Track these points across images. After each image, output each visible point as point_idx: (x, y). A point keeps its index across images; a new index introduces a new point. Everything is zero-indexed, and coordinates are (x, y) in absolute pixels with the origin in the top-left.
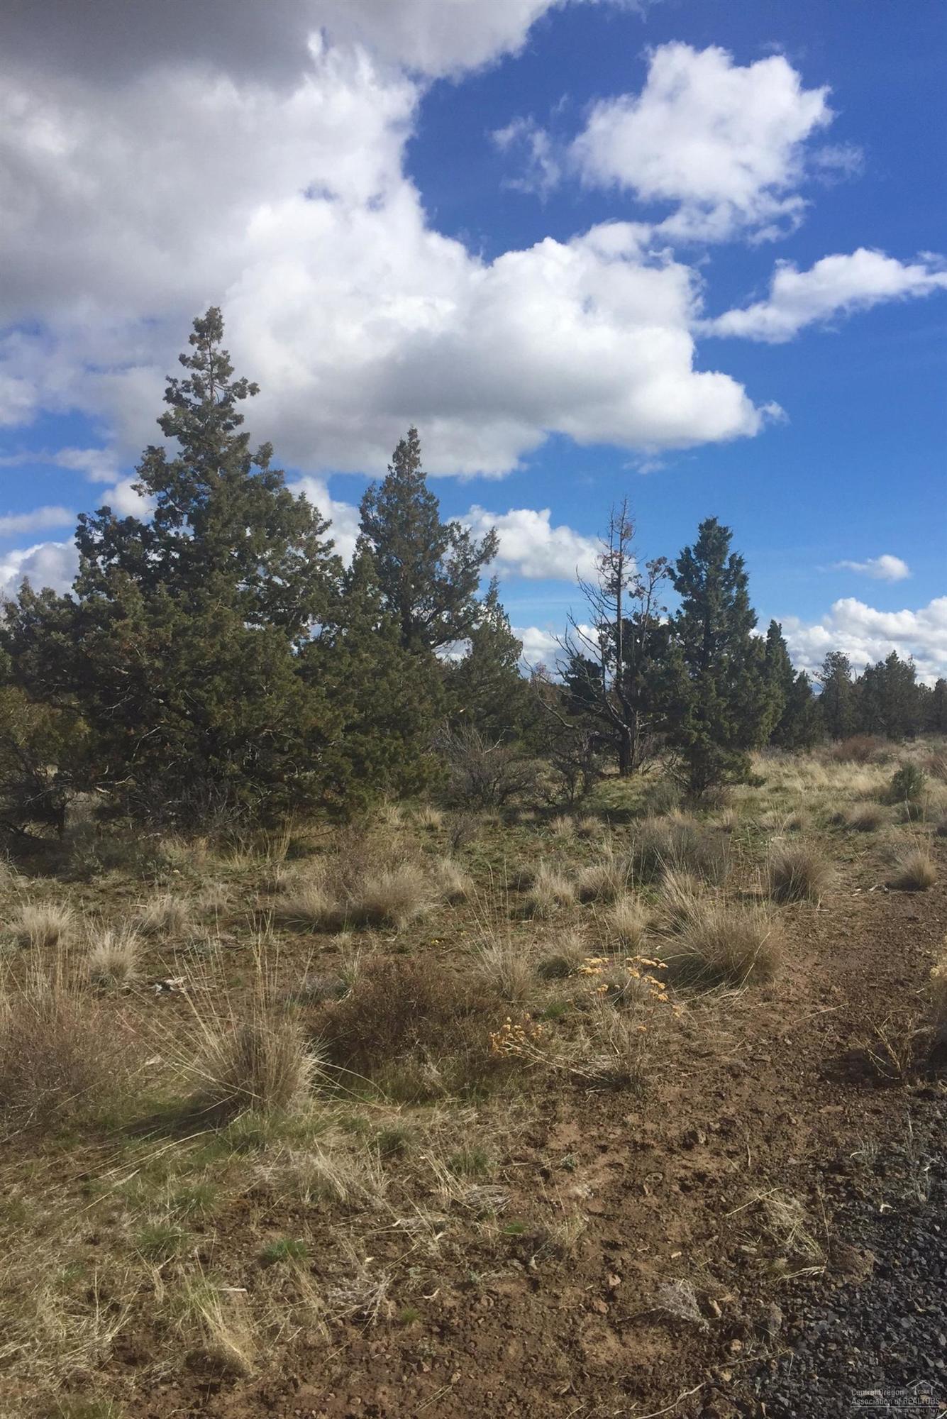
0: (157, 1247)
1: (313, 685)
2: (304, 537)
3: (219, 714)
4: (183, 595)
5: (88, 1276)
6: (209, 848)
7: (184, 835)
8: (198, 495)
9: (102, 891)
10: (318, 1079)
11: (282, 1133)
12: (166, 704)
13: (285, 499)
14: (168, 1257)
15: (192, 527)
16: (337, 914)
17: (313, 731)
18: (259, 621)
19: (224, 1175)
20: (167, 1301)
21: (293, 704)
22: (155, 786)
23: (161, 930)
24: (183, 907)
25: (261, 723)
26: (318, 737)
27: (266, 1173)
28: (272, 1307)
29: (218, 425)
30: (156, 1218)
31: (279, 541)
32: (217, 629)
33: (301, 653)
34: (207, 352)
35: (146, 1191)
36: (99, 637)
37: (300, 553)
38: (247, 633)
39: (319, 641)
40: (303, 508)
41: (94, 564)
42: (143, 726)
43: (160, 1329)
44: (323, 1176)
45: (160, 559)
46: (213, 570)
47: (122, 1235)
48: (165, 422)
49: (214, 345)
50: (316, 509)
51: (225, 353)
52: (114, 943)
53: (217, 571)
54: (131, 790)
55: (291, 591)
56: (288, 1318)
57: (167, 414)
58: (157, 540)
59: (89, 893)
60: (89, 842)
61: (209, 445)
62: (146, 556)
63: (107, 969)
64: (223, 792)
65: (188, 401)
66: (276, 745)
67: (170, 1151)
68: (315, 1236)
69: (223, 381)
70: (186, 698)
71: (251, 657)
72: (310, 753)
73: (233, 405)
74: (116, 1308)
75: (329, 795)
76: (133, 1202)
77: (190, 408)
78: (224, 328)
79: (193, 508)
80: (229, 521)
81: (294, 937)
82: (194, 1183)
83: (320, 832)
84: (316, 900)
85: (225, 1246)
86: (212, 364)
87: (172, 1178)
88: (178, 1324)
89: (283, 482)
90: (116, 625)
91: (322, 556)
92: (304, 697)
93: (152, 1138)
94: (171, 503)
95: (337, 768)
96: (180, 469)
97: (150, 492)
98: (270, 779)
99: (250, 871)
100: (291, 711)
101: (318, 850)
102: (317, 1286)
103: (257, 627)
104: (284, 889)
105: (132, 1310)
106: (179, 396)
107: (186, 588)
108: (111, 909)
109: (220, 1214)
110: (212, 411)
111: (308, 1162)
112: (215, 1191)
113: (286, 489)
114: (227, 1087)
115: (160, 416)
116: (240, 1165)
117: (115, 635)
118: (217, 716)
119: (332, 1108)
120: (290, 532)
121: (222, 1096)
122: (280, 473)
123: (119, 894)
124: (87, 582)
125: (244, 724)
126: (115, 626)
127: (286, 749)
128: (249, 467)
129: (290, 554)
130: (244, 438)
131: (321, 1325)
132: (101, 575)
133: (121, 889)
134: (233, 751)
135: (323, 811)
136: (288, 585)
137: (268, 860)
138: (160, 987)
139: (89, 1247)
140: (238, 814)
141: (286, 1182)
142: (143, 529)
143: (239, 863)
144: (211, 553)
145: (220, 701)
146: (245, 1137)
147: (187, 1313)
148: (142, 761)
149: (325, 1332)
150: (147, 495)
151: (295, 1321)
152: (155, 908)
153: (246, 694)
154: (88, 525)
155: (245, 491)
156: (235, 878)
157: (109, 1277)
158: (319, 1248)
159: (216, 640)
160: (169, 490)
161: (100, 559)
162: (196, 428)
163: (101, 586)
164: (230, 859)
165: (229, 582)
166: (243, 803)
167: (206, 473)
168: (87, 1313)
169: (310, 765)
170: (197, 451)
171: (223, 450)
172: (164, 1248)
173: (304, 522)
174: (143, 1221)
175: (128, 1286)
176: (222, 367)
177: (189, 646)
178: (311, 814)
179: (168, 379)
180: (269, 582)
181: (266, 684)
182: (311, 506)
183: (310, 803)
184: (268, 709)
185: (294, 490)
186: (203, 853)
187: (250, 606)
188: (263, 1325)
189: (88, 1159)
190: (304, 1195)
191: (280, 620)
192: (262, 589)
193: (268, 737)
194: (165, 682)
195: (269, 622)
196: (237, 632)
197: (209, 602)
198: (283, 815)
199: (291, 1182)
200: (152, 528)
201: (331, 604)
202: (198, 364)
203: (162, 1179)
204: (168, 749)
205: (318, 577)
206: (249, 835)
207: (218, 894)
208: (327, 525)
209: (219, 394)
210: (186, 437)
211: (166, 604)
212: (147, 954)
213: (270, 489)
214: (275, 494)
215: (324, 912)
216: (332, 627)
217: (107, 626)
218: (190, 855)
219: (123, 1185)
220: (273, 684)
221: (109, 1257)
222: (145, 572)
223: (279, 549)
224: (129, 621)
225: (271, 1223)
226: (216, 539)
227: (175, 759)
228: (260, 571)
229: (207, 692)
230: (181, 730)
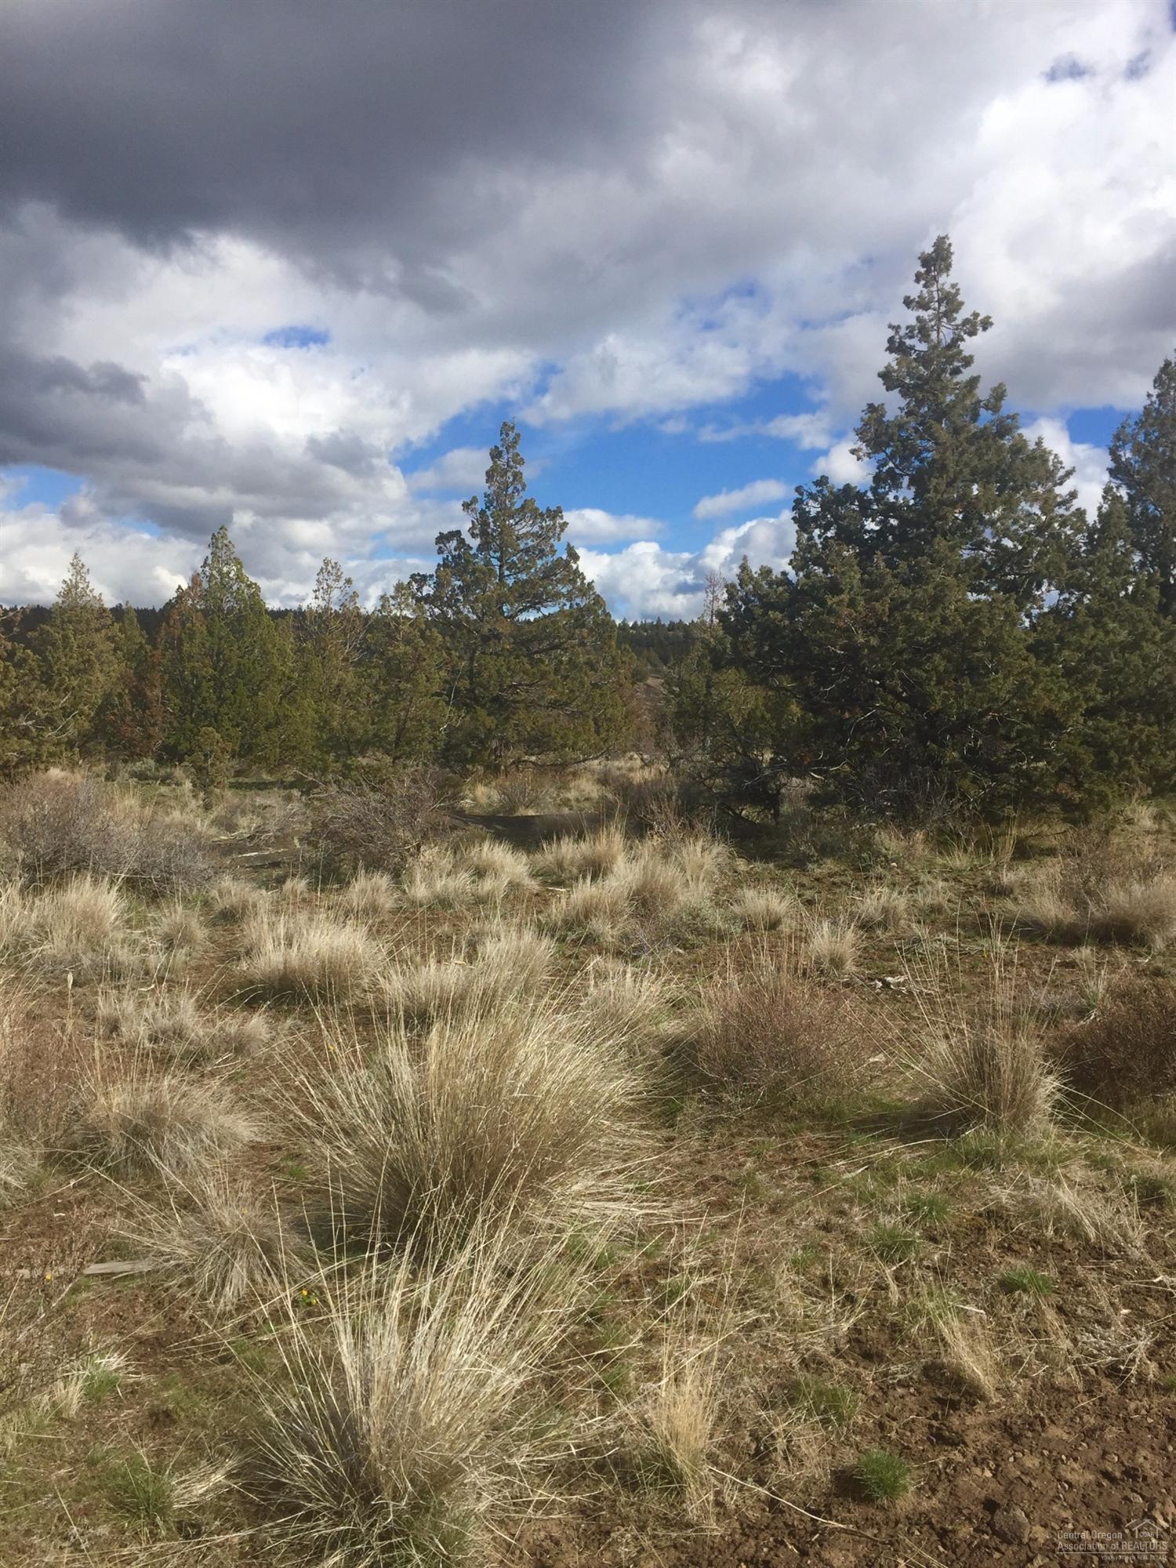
0: (890, 1248)
1: (1047, 663)
2: (1040, 490)
3: (939, 697)
4: (903, 566)
5: (822, 1261)
6: (926, 841)
7: (899, 826)
8: (921, 452)
9: (817, 880)
10: (1059, 1105)
11: (1019, 1155)
12: (882, 685)
13: (1019, 448)
14: (901, 1260)
15: (913, 489)
16: (1074, 925)
17: (1046, 715)
18: (986, 591)
19: (956, 1188)
20: (901, 1305)
21: (1023, 683)
22: (870, 773)
23: (879, 924)
24: (901, 902)
25: (985, 706)
26: (1051, 722)
27: (1003, 1195)
28: (1013, 1336)
29: (944, 371)
30: (887, 1218)
31: (1011, 497)
32: (937, 600)
33: (1033, 626)
34: (934, 288)
35: (875, 1189)
36: (815, 615)
37: (1036, 510)
38: (971, 604)
39: (1055, 611)
40: (1040, 456)
41: (811, 538)
42: (857, 710)
43: (895, 1330)
44: (1068, 1211)
45: (877, 528)
46: (934, 535)
47: (853, 1228)
48: (886, 376)
49: (942, 279)
50: (1056, 455)
51: (953, 286)
52: (833, 933)
53: (939, 536)
54: (846, 777)
55: (1023, 555)
56: (1033, 1352)
57: (889, 365)
58: (875, 507)
59: (805, 880)
60: (804, 829)
61: (934, 395)
62: (863, 526)
63: (827, 960)
64: (941, 782)
65: (912, 348)
66: (1002, 731)
67: (898, 1153)
68: (1060, 1273)
69: (950, 320)
70: (902, 678)
71: (975, 632)
72: (1041, 741)
73: (962, 345)
74: (850, 1299)
75: (1063, 789)
76: (866, 1199)
77: (914, 356)
78: (953, 257)
79: (914, 468)
80: (954, 480)
81: (1022, 946)
82: (926, 1190)
83: (1054, 832)
84: (1050, 908)
85: (961, 1262)
86: (940, 301)
87: (902, 1180)
88: (914, 1330)
89: (1018, 428)
90: (831, 601)
91: (1061, 511)
92: (1035, 676)
93: (879, 1136)
94: (891, 465)
95: (1074, 758)
96: (901, 426)
97: (869, 455)
98: (993, 769)
99: (971, 870)
100: (1020, 691)
101: (1051, 852)
102: (1065, 1326)
103: (983, 597)
104: (1012, 891)
105: (867, 1306)
106: (902, 343)
107: (905, 558)
108: (827, 899)
109: (954, 1228)
110: (938, 356)
111: (1050, 1193)
112: (947, 1202)
113: (1021, 435)
114: (956, 1096)
115: (882, 369)
116: (975, 1181)
117: (831, 612)
118: (938, 698)
119: (1076, 1138)
120: (1023, 486)
121: (952, 1105)
122: (1013, 417)
123: (834, 884)
124: (803, 558)
125: (966, 707)
126: (830, 603)
127: (1013, 735)
128: (978, 415)
129: (1022, 510)
130: (974, 382)
131: (1070, 1368)
132: (817, 550)
133: (837, 879)
134: (952, 737)
135: (1057, 808)
136: (1020, 548)
137: (992, 859)
138: (880, 984)
139: (822, 1233)
140: (958, 806)
141: (1026, 1208)
142: (860, 496)
143: (959, 860)
144: (933, 517)
145: (940, 682)
146: (978, 1153)
147: (923, 1321)
148: (856, 747)
149: (1074, 1375)
150: (866, 459)
151: (1042, 1358)
152: (874, 900)
153: (969, 675)
154: (805, 497)
155: (972, 444)
156: (955, 876)
157: (843, 1267)
158: (1066, 1286)
159: (936, 613)
160: (889, 451)
161: (817, 532)
162: (920, 378)
163: (818, 561)
164: (949, 855)
165: (952, 549)
166: (964, 796)
167: (930, 427)
168: (823, 1298)
169: (1040, 755)
170: (920, 403)
171: (949, 398)
172: (897, 1250)
173: (1042, 472)
174: (873, 1218)
175: (862, 1280)
176: (951, 302)
177: (908, 621)
178: (1042, 810)
179: (890, 326)
180: (997, 545)
181: (991, 662)
182: (1050, 453)
183: (1040, 798)
184: (993, 690)
185: (1029, 435)
186: (920, 847)
187: (976, 574)
188: (1006, 1353)
189: (816, 1146)
190: (1047, 1227)
191: (1009, 588)
192: (989, 554)
193: (993, 722)
194: (881, 661)
195: (997, 591)
196: (960, 604)
197: (931, 571)
198: (1009, 810)
199: (1032, 1211)
200: (870, 495)
201: (1072, 567)
202: (923, 305)
203: (892, 1180)
204: (885, 734)
205: (1055, 536)
206: (971, 830)
207: (938, 891)
208: (1069, 474)
209: (946, 334)
210: (908, 388)
211: (883, 577)
212: (865, 949)
213: (1002, 437)
214: (1007, 442)
215: (1059, 923)
216: (1071, 594)
217: (822, 603)
218: (907, 848)
219: (853, 1178)
220: (1000, 662)
221: (842, 1246)
222: (861, 543)
223: (1010, 506)
224: (845, 597)
225: (1010, 1249)
226: (939, 501)
227: (890, 744)
228: (988, 533)
229: (926, 671)
230: (897, 713)
